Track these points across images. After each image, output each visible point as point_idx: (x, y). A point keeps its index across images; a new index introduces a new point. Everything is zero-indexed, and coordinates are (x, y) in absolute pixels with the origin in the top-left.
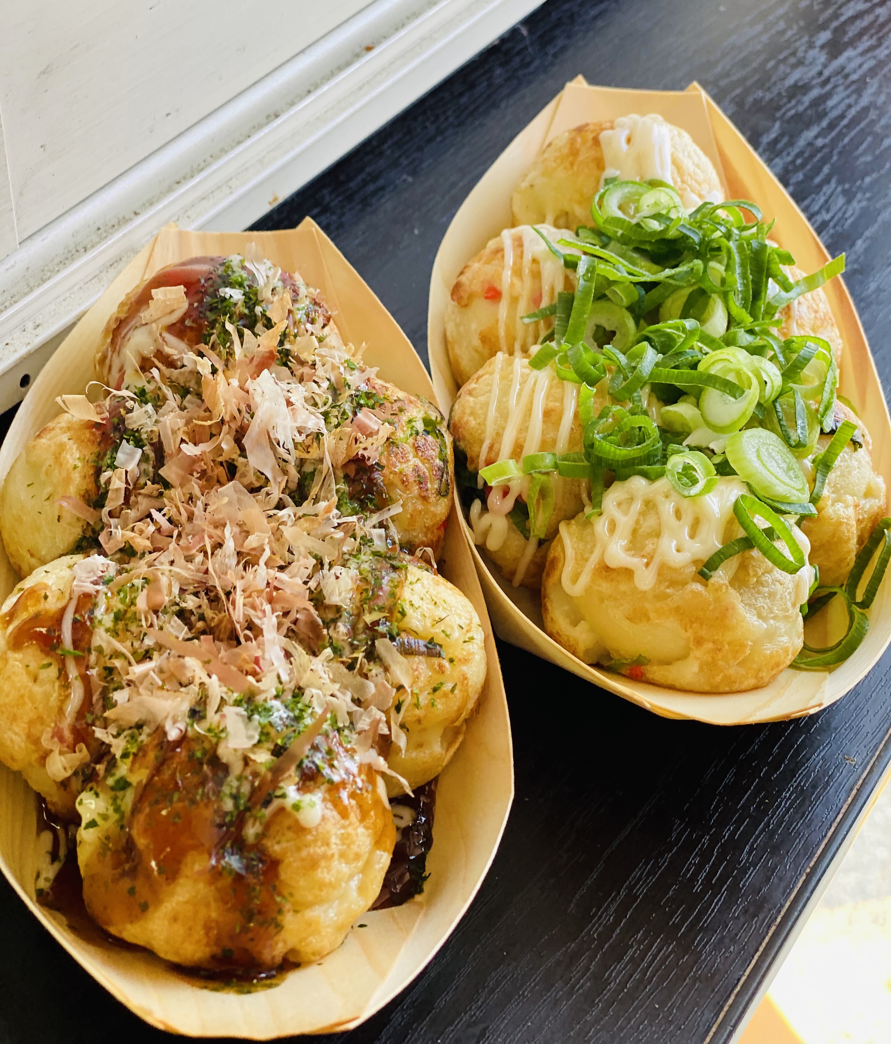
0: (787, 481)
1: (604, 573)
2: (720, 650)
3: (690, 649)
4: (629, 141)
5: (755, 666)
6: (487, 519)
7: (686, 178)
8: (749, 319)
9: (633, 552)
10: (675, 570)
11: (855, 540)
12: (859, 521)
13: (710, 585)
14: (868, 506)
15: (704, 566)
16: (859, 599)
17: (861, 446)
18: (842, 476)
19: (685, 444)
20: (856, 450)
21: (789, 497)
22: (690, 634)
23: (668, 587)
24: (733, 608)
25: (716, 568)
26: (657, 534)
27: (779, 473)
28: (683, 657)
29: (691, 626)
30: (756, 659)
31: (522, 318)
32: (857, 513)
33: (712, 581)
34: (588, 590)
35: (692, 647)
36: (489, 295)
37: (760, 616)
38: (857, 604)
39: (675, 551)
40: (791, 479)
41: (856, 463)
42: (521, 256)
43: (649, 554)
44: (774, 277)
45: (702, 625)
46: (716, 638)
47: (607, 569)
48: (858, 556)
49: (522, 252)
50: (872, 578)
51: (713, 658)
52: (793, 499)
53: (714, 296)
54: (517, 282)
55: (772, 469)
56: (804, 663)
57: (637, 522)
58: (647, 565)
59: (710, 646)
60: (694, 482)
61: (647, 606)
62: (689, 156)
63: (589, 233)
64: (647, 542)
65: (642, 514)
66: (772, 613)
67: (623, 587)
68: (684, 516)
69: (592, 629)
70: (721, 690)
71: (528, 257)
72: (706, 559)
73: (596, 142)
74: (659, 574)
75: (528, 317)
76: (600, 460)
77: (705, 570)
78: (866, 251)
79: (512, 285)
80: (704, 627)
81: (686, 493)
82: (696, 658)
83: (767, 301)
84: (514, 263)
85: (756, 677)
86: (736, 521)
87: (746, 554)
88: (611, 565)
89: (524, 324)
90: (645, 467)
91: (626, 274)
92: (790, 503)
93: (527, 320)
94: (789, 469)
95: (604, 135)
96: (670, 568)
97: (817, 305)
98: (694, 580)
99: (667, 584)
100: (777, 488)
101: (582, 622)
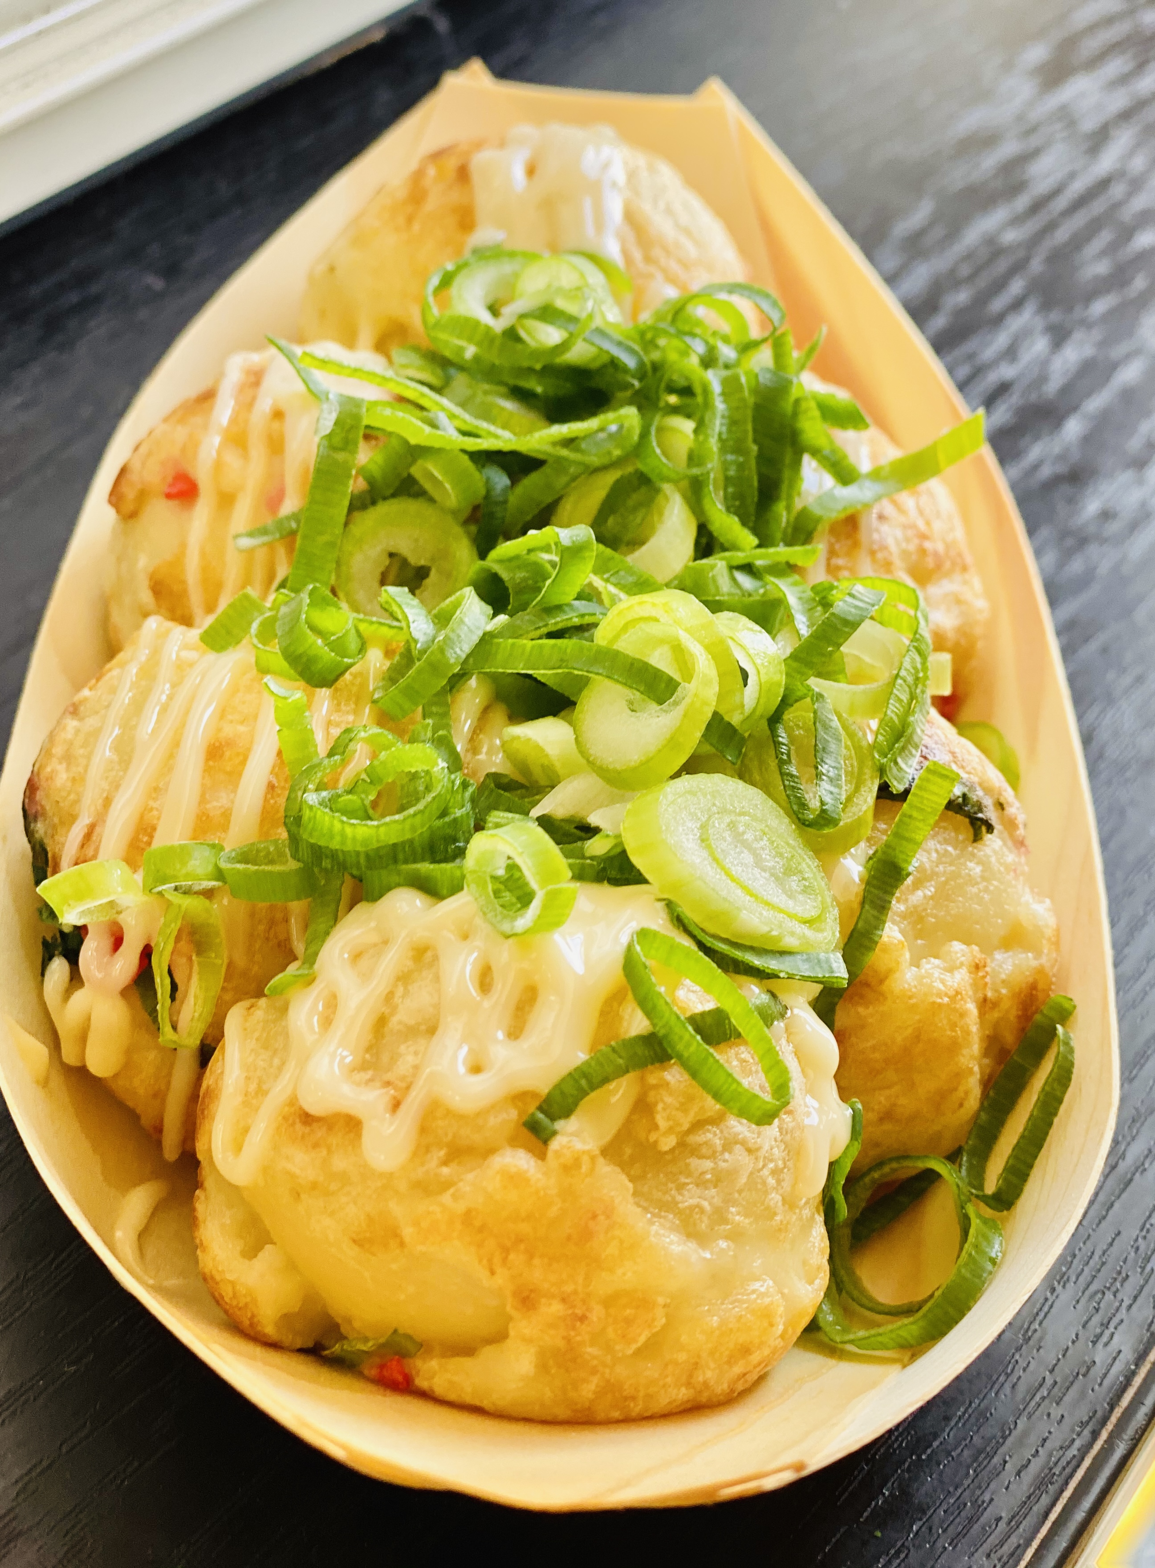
0: (781, 899)
1: (299, 1126)
2: (583, 1318)
3: (510, 1318)
4: (531, 171)
5: (682, 1357)
6: (80, 997)
7: (657, 252)
8: (748, 539)
9: (369, 1074)
10: (461, 1118)
11: (975, 1047)
12: (985, 1005)
13: (550, 1154)
14: (1008, 967)
15: (540, 1108)
16: (991, 1186)
17: (990, 828)
18: (942, 896)
19: (536, 812)
20: (977, 838)
21: (779, 939)
22: (501, 1279)
23: (445, 1163)
24: (609, 1212)
25: (567, 1113)
26: (429, 1028)
27: (761, 882)
28: (499, 1337)
29: (505, 1260)
30: (684, 1339)
31: (236, 537)
32: (978, 985)
33: (555, 1144)
34: (266, 1170)
35: (513, 1313)
36: (174, 490)
37: (691, 1232)
38: (985, 1199)
39: (462, 1069)
40: (791, 896)
41: (978, 869)
42: (250, 405)
43: (403, 1078)
44: (815, 452)
45: (531, 1256)
46: (569, 1288)
47: (307, 1119)
48: (987, 1084)
49: (254, 399)
50: (1022, 1137)
51: (567, 1339)
52: (790, 942)
53: (667, 488)
54: (232, 459)
55: (736, 870)
56: (851, 1342)
57: (389, 996)
58: (396, 1105)
59: (556, 1308)
60: (525, 898)
61: (397, 1210)
62: (669, 211)
63: (415, 359)
64: (403, 1048)
65: (404, 978)
66: (726, 1221)
67: (340, 1163)
68: (498, 986)
69: (291, 1266)
70: (601, 1416)
71: (264, 405)
72: (544, 1090)
73: (463, 174)
74: (423, 1130)
75: (251, 535)
76: (318, 853)
77: (541, 1116)
78: (1087, 440)
79: (218, 466)
80: (536, 1261)
81: (506, 927)
82: (528, 1341)
83: (798, 505)
84: (233, 420)
85: (688, 1384)
86: (630, 996)
87: (652, 1078)
88: (314, 1109)
89: (241, 551)
90: (425, 867)
91: (455, 435)
92: (783, 953)
93: (246, 542)
94: (789, 871)
95: (480, 160)
96: (449, 1113)
97: (928, 523)
98: (514, 1142)
99: (442, 1153)
100: (744, 915)
101: (268, 1247)
